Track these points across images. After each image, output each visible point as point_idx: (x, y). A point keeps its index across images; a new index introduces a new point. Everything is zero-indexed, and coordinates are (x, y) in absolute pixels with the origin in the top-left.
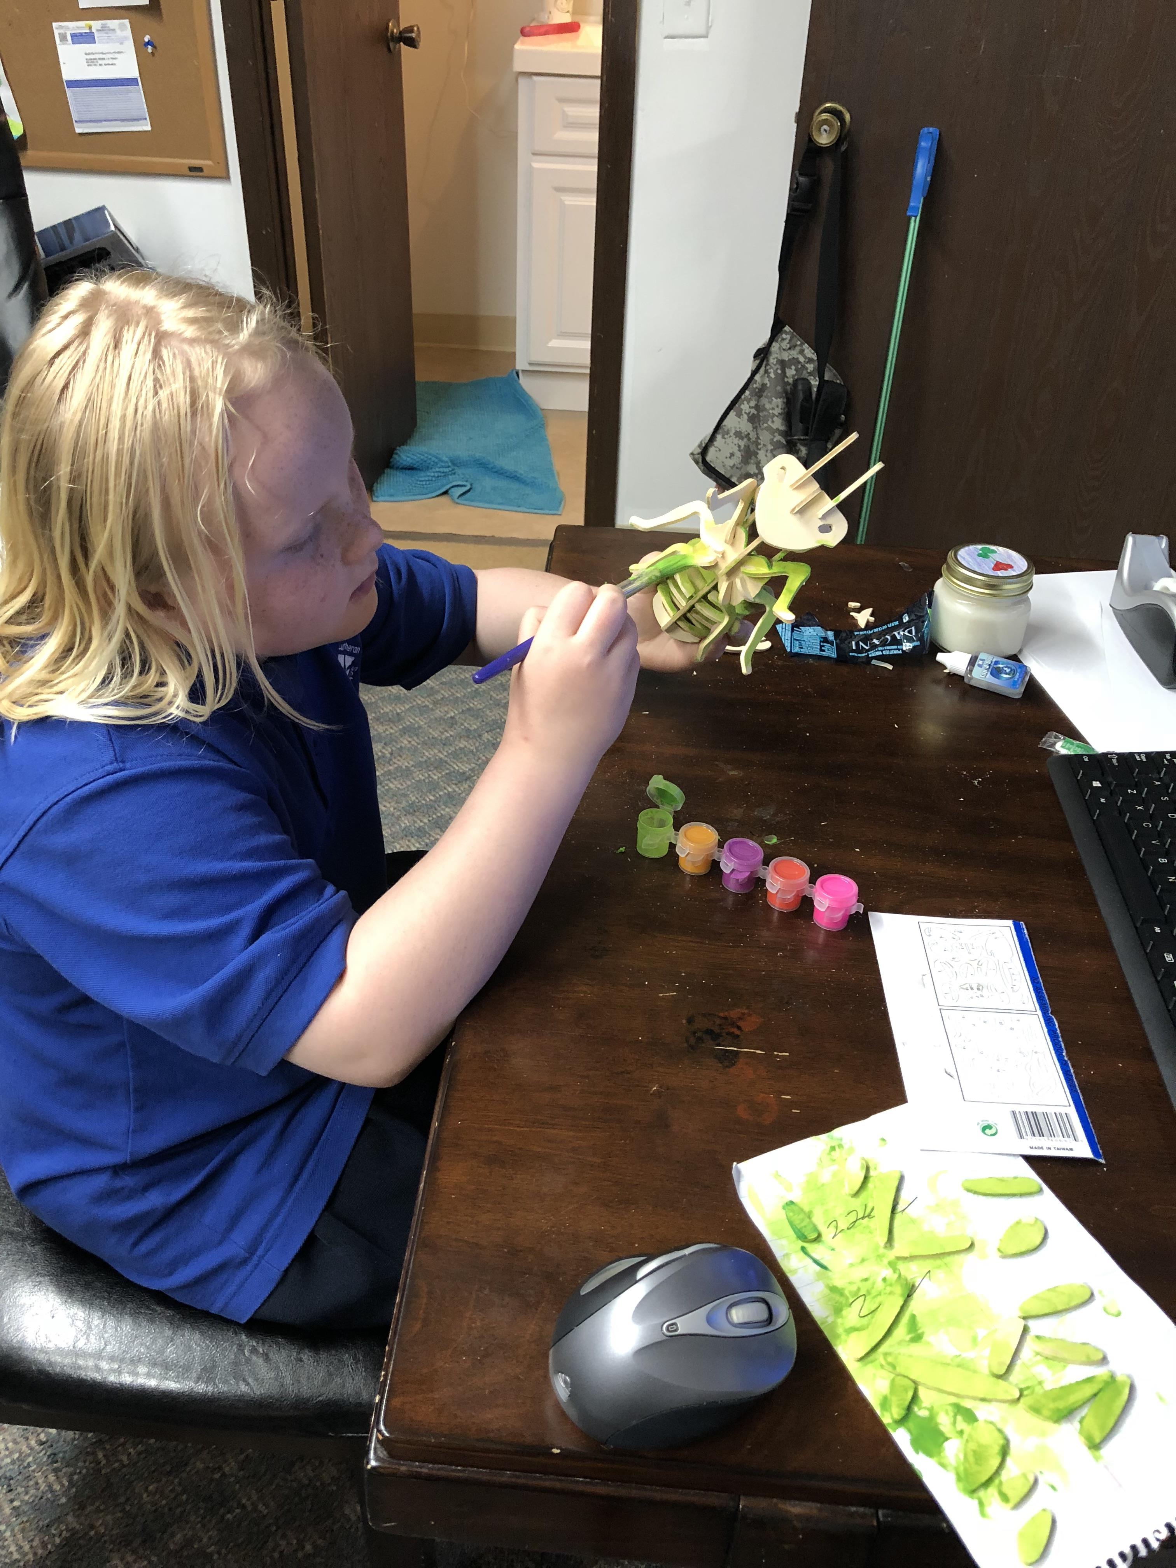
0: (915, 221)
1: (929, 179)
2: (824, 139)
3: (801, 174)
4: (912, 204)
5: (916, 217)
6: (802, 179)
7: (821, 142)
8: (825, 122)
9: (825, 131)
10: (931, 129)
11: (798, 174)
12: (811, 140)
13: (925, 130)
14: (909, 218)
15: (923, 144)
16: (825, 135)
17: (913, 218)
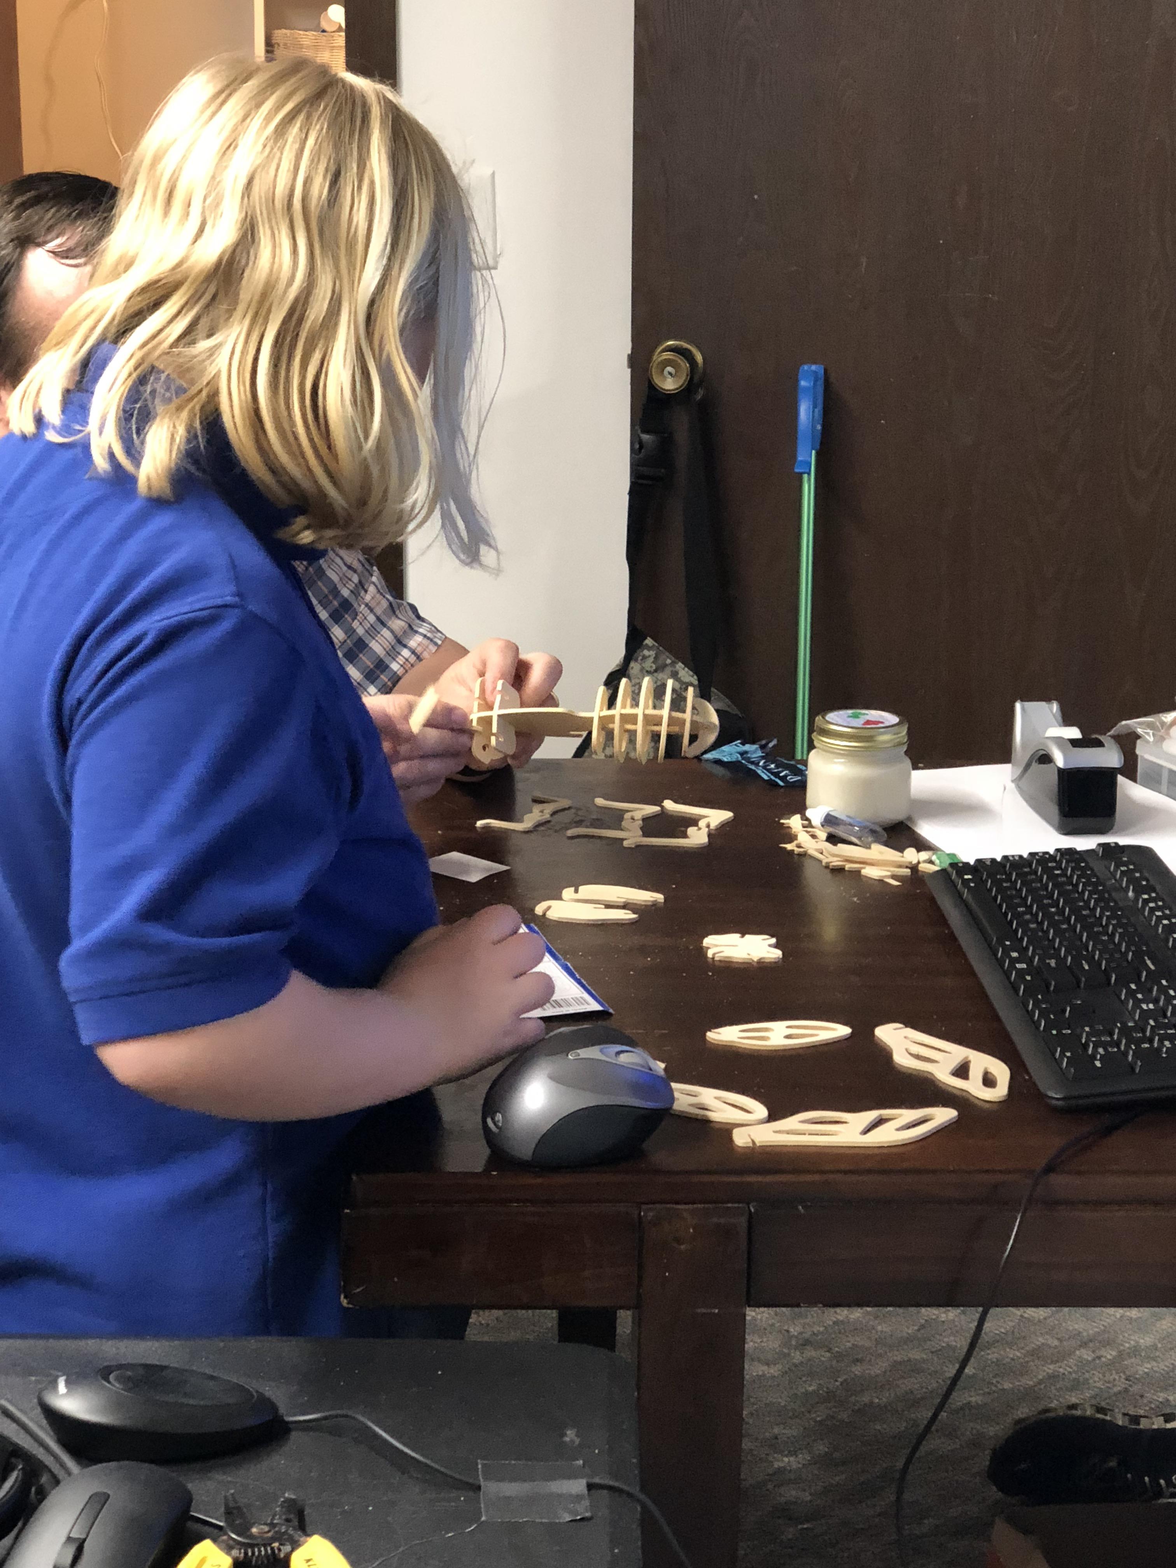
0: (809, 480)
1: (819, 427)
2: (669, 384)
3: (643, 432)
4: (800, 458)
5: (809, 474)
6: (645, 437)
7: (667, 388)
8: (668, 363)
9: (670, 374)
10: (814, 367)
11: (639, 431)
12: (652, 387)
13: (806, 367)
14: (800, 476)
15: (803, 383)
16: (670, 380)
17: (805, 476)
